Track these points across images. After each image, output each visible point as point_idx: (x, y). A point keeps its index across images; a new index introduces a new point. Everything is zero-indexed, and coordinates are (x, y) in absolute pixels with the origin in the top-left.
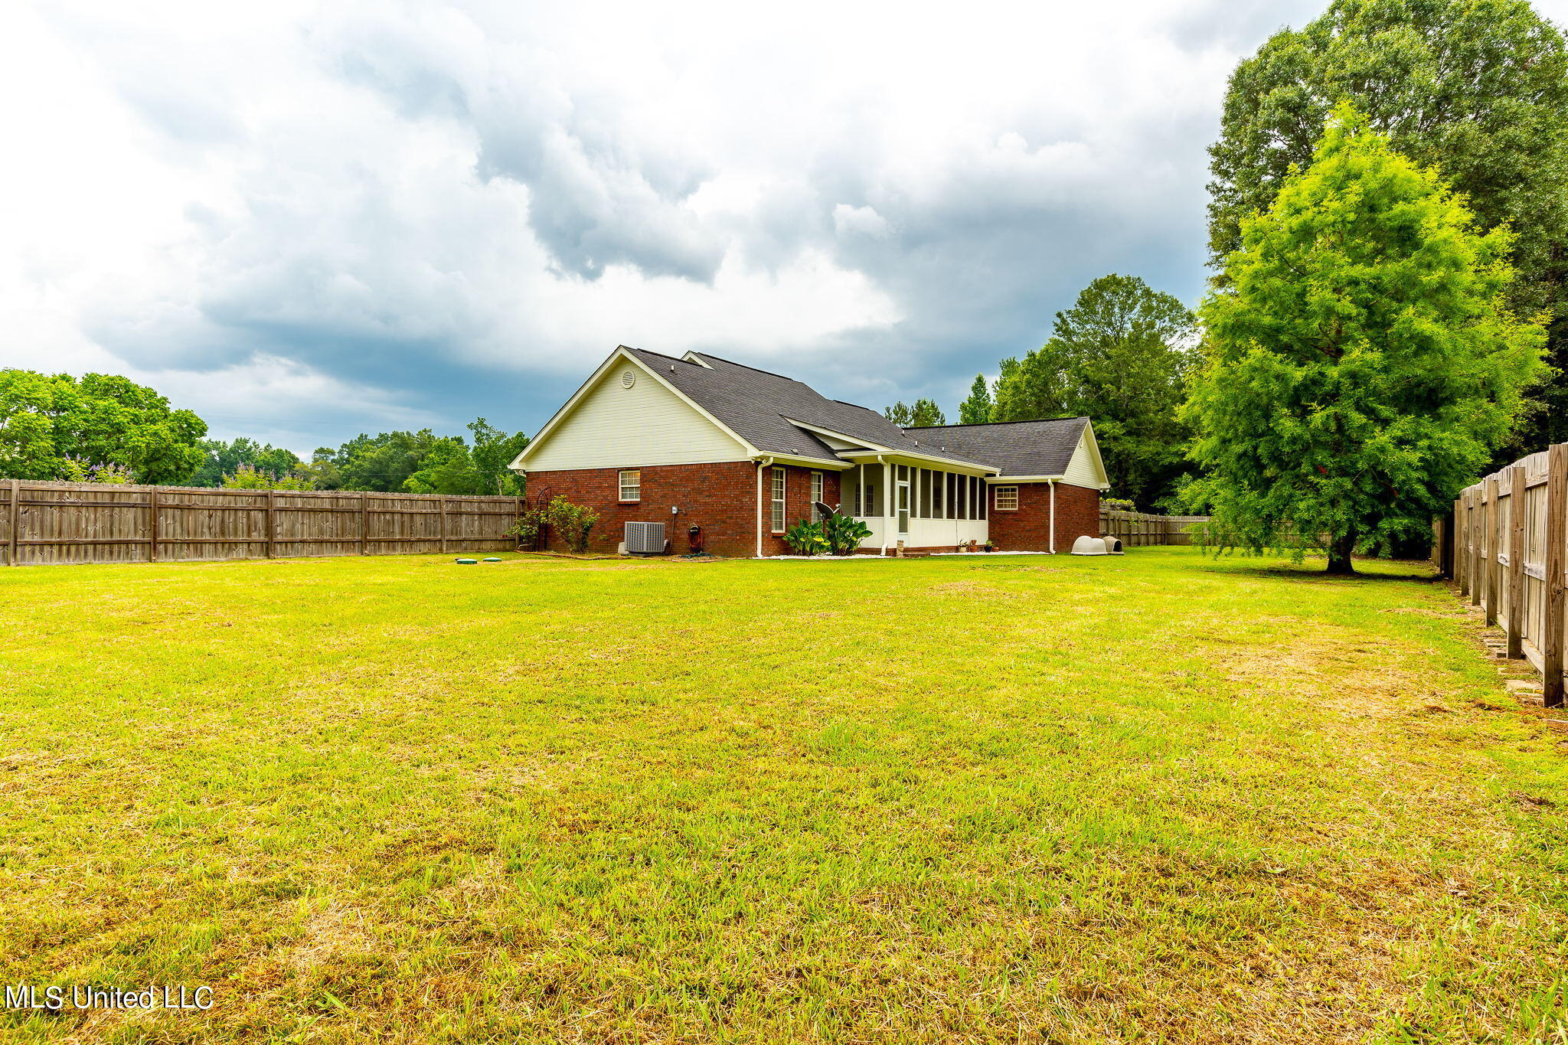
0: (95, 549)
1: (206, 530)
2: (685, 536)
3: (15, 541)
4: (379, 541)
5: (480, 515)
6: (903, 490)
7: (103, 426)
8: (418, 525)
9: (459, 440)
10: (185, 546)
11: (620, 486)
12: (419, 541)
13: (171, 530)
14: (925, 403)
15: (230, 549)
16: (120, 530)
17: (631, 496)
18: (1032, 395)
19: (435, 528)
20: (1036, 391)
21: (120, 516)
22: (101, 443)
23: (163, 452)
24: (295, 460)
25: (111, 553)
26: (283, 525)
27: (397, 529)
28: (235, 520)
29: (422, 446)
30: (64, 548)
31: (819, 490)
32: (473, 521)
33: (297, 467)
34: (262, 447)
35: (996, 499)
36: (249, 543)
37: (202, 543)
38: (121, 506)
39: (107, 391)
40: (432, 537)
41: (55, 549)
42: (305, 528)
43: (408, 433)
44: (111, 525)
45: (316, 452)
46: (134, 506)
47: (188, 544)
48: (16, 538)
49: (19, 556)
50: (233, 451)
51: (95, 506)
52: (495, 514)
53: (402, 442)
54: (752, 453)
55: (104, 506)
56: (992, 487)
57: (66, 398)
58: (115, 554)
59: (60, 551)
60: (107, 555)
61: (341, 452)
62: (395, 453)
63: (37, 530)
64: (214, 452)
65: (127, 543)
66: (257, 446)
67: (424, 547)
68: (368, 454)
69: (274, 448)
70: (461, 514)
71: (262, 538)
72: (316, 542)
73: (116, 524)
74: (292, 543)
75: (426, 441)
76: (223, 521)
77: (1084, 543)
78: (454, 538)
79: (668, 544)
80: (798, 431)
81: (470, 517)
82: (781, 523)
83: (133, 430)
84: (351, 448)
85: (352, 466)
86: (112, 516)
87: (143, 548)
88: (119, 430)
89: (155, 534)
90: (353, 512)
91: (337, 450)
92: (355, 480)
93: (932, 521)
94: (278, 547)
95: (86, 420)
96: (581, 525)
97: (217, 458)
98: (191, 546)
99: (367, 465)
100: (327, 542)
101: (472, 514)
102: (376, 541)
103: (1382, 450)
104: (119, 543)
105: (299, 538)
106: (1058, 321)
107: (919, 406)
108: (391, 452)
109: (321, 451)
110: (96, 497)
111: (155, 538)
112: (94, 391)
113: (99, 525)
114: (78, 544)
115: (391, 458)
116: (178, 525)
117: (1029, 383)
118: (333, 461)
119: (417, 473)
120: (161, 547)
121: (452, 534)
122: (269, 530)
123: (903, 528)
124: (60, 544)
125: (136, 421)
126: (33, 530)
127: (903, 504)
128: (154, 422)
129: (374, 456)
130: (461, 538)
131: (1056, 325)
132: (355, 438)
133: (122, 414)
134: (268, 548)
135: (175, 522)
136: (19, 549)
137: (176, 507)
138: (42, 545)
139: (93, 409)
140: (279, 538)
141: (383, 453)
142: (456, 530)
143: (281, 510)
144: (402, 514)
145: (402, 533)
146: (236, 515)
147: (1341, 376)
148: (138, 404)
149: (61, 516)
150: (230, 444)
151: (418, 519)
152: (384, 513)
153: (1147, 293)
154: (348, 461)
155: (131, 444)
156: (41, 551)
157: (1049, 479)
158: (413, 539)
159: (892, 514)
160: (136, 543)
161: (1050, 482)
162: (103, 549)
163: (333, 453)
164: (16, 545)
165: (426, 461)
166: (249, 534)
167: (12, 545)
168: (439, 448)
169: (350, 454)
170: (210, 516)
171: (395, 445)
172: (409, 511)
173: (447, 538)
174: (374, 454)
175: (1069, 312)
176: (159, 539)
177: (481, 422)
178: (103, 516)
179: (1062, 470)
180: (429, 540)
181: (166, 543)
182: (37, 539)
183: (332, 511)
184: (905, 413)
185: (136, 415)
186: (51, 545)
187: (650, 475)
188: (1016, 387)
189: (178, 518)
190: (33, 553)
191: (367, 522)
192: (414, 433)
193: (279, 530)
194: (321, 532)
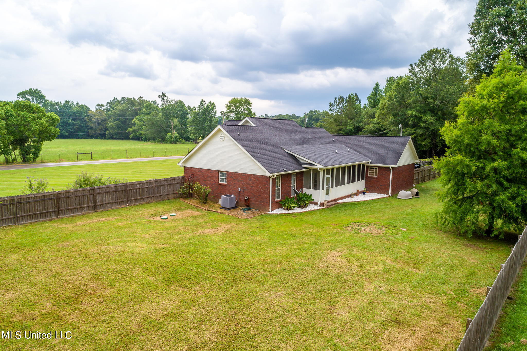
0: (40, 215)
1: (74, 204)
2: (243, 200)
3: (17, 216)
4: (132, 200)
5: (167, 185)
6: (328, 179)
7: (23, 122)
8: (145, 192)
9: (155, 102)
10: (68, 211)
11: (219, 177)
12: (146, 198)
13: (63, 206)
14: (352, 95)
15: (82, 210)
16: (47, 208)
17: (223, 181)
18: (397, 101)
19: (151, 192)
20: (398, 99)
21: (47, 203)
22: (22, 129)
23: (44, 130)
24: (89, 109)
25: (45, 216)
26: (99, 199)
27: (138, 195)
28: (83, 199)
29: (140, 104)
30: (31, 216)
31: (295, 180)
32: (165, 187)
33: (90, 112)
34: (75, 103)
35: (369, 171)
36: (88, 207)
37: (73, 209)
38: (47, 200)
39: (23, 107)
40: (150, 196)
41: (29, 217)
42: (107, 199)
43: (134, 98)
44: (45, 206)
45: (97, 106)
46: (51, 199)
47: (69, 210)
48: (17, 215)
49: (18, 221)
50: (64, 106)
51: (39, 201)
52: (173, 184)
53: (131, 102)
54: (268, 174)
55: (42, 200)
56: (367, 167)
57: (9, 112)
58: (47, 216)
59: (30, 218)
60: (44, 216)
61: (107, 105)
62: (128, 107)
63: (23, 212)
64: (57, 106)
65: (50, 212)
66: (73, 103)
67: (148, 200)
68: (118, 107)
69: (80, 104)
70: (160, 186)
71: (93, 204)
72: (110, 203)
73: (46, 206)
74: (102, 205)
75: (141, 102)
76: (79, 200)
77: (403, 194)
78: (158, 195)
79: (237, 202)
80: (287, 155)
81: (164, 186)
82: (279, 196)
83: (33, 123)
84: (111, 104)
85: (111, 112)
86: (45, 203)
87: (55, 213)
88: (29, 123)
89: (58, 208)
90: (123, 191)
91: (105, 104)
92: (113, 118)
93: (340, 187)
94: (98, 206)
95: (17, 120)
96: (205, 192)
97: (58, 109)
98: (70, 210)
99: (117, 112)
100: (114, 203)
101: (164, 185)
102: (131, 200)
103: (503, 201)
104: (47, 212)
105: (105, 203)
106: (410, 68)
107: (349, 97)
108: (127, 107)
109: (99, 105)
110: (39, 198)
111: (58, 209)
112: (18, 107)
113: (41, 208)
114: (35, 215)
115: (127, 109)
116: (65, 204)
117: (395, 96)
118: (104, 109)
119: (138, 117)
120: (60, 212)
121: (157, 193)
122: (95, 201)
123: (327, 193)
124: (30, 215)
125: (34, 119)
126: (21, 211)
127: (328, 184)
128: (40, 119)
129: (120, 108)
130: (161, 195)
131: (409, 70)
132: (112, 99)
133: (29, 116)
134: (95, 208)
135: (64, 203)
136: (18, 218)
137: (64, 198)
138: (24, 216)
139: (19, 115)
140: (98, 204)
141: (124, 107)
142: (159, 192)
143: (98, 193)
144: (140, 189)
145: (140, 196)
146: (83, 197)
147: (490, 170)
148: (34, 112)
149: (29, 206)
150: (63, 103)
151: (145, 190)
152: (133, 189)
153: (451, 57)
154: (109, 110)
155: (33, 129)
156: (25, 218)
157: (390, 166)
158: (144, 197)
159: (323, 189)
160: (53, 212)
161: (390, 168)
162: (43, 215)
163: (103, 106)
164: (17, 217)
165: (141, 111)
166: (88, 204)
167: (16, 218)
168: (147, 107)
169: (110, 106)
170: (75, 199)
171: (128, 103)
172: (142, 187)
173: (156, 195)
174: (120, 107)
175: (416, 64)
176: (61, 209)
177: (164, 95)
178: (42, 204)
179: (396, 162)
180: (149, 197)
181: (62, 210)
182: (23, 215)
183: (115, 191)
184: (343, 100)
185: (34, 117)
186: (27, 216)
187: (230, 175)
188: (390, 97)
189: (65, 201)
190: (22, 219)
191: (128, 194)
192: (136, 98)
193: (98, 200)
194: (112, 199)
